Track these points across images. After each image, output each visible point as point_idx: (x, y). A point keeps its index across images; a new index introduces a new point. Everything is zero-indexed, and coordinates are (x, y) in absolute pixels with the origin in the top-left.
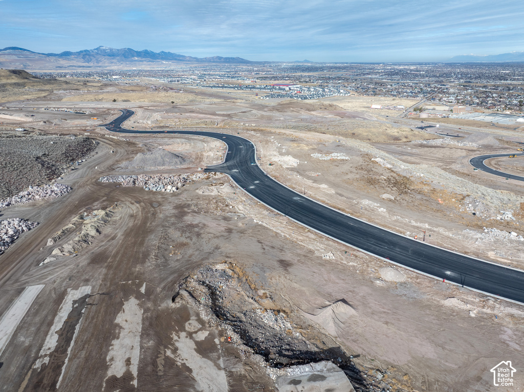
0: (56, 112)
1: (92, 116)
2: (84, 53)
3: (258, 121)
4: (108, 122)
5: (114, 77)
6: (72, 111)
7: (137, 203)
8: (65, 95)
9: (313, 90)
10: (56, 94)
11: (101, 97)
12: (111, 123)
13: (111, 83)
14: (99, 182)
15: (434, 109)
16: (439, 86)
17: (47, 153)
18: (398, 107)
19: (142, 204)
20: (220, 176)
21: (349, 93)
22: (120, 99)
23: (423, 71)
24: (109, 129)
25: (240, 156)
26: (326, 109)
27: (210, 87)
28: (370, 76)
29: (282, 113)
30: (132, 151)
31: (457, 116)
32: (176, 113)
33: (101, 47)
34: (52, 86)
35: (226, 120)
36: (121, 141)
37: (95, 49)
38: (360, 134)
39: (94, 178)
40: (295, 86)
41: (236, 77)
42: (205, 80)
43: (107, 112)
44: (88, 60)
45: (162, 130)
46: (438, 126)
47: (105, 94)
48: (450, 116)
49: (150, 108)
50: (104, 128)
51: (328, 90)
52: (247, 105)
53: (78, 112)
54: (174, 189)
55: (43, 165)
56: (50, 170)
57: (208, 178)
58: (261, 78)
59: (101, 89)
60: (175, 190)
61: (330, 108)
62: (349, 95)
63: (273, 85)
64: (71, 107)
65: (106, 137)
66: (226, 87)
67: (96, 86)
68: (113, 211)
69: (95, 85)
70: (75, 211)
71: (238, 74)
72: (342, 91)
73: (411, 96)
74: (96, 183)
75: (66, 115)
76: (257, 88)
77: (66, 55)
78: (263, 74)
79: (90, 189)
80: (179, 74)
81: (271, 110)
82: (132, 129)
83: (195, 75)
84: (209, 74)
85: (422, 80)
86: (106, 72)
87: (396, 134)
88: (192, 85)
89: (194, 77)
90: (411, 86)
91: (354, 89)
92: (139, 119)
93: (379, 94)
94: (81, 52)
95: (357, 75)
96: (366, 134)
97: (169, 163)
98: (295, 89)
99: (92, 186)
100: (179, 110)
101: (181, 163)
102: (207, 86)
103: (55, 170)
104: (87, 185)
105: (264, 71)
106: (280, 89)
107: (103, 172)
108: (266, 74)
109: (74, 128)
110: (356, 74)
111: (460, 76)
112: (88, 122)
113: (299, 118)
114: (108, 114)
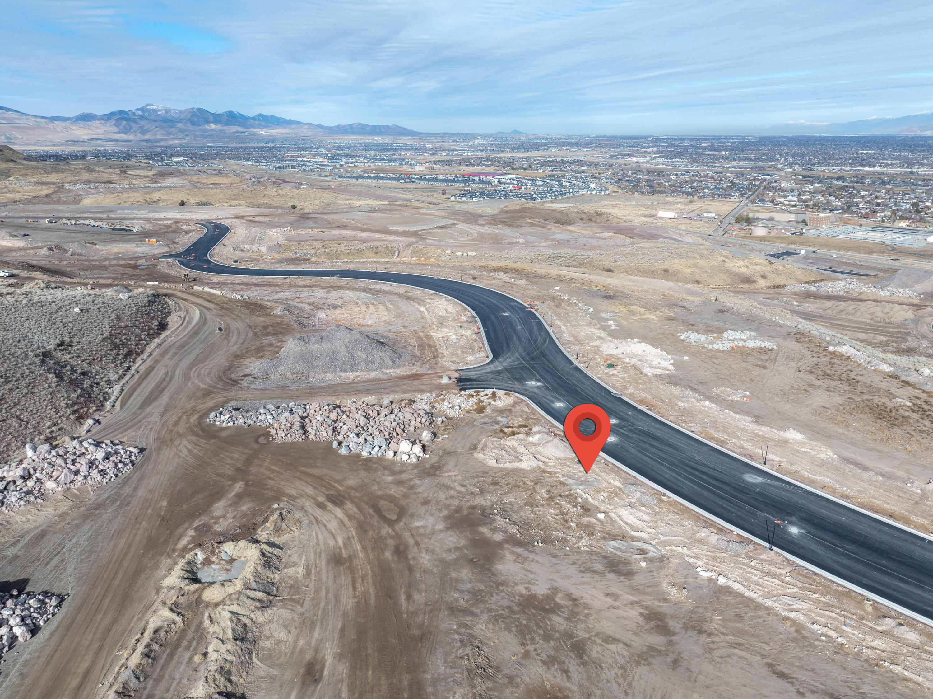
0: (73, 228)
1: (145, 235)
2: (118, 116)
3: (476, 245)
4: (181, 249)
5: (176, 159)
6: (104, 225)
7: (335, 504)
8: (87, 193)
9: (540, 183)
10: (69, 191)
11: (156, 196)
12: (188, 252)
13: (170, 170)
14: (210, 425)
15: (772, 219)
16: (761, 177)
17: (67, 339)
18: (705, 214)
19: (349, 505)
20: (507, 401)
21: (607, 189)
22: (193, 201)
23: (725, 150)
24: (187, 266)
25: (519, 339)
26: (590, 220)
27: (354, 177)
28: (634, 159)
29: (516, 229)
30: (265, 328)
31: (817, 233)
32: (312, 228)
33: (148, 105)
34: (61, 175)
35: (414, 243)
36: (230, 300)
37: (138, 109)
38: (678, 272)
39: (194, 410)
40: (507, 177)
41: (396, 160)
42: (342, 165)
43: (174, 226)
44: (126, 129)
45: (300, 268)
46: (803, 252)
47: (163, 191)
48: (804, 231)
49: (257, 219)
50: (175, 261)
51: (568, 184)
52: (442, 213)
53: (118, 227)
54: (417, 449)
55: (60, 376)
56: (79, 391)
57: (481, 409)
58: (441, 161)
59: (156, 182)
60: (421, 454)
61: (598, 219)
62: (607, 192)
63: (469, 175)
64: (101, 216)
65: (197, 292)
66: (382, 178)
67: (144, 176)
68: (276, 540)
69: (142, 174)
70: (166, 542)
71: (400, 155)
72: (593, 186)
73: (719, 195)
74: (203, 430)
75: (93, 233)
76: (441, 181)
77: (86, 118)
78: (443, 156)
79: (190, 451)
80: (293, 154)
81: (491, 224)
82: (234, 265)
83: (321, 157)
84: (347, 155)
85: (728, 165)
86: (158, 150)
87: (744, 270)
88: (320, 175)
89: (321, 160)
90: (712, 177)
91: (613, 181)
92: (243, 242)
93: (661, 192)
94: (113, 114)
95: (611, 157)
96: (688, 271)
97: (367, 362)
98: (509, 181)
99: (194, 438)
100: (316, 222)
101: (393, 361)
102: (347, 177)
103: (91, 387)
104: (180, 435)
105: (445, 150)
106: (482, 182)
107: (211, 393)
108: (448, 155)
109: (113, 263)
110: (608, 155)
111: (791, 159)
112: (139, 249)
113: (553, 240)
114: (178, 231)
